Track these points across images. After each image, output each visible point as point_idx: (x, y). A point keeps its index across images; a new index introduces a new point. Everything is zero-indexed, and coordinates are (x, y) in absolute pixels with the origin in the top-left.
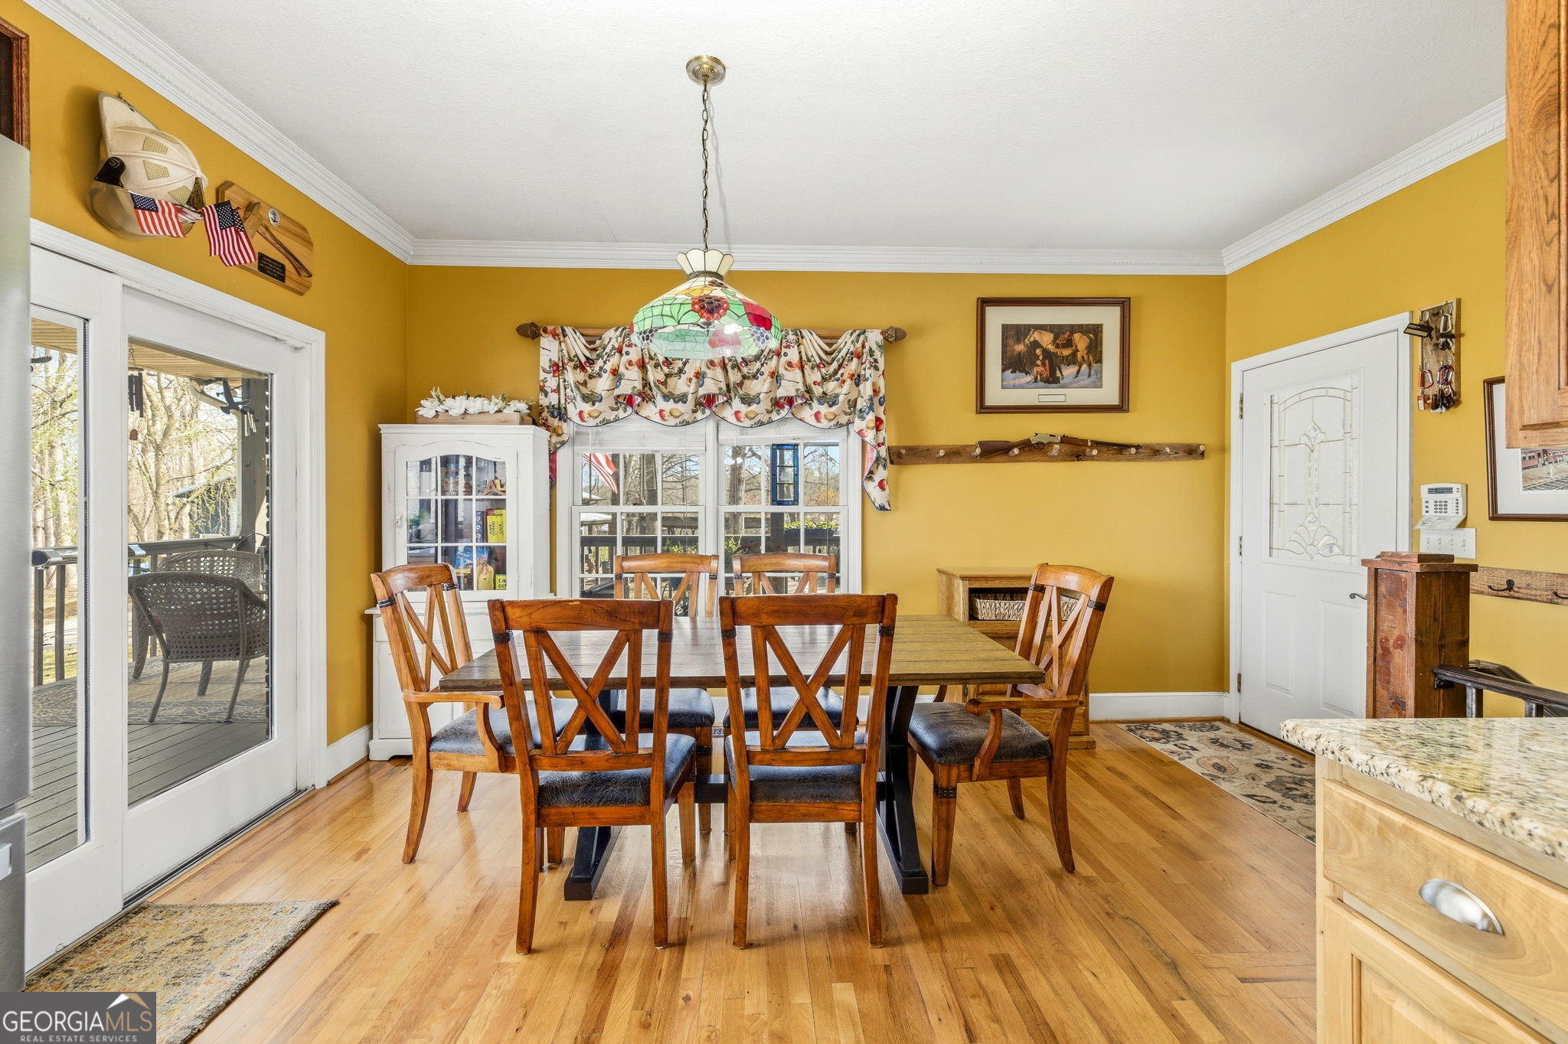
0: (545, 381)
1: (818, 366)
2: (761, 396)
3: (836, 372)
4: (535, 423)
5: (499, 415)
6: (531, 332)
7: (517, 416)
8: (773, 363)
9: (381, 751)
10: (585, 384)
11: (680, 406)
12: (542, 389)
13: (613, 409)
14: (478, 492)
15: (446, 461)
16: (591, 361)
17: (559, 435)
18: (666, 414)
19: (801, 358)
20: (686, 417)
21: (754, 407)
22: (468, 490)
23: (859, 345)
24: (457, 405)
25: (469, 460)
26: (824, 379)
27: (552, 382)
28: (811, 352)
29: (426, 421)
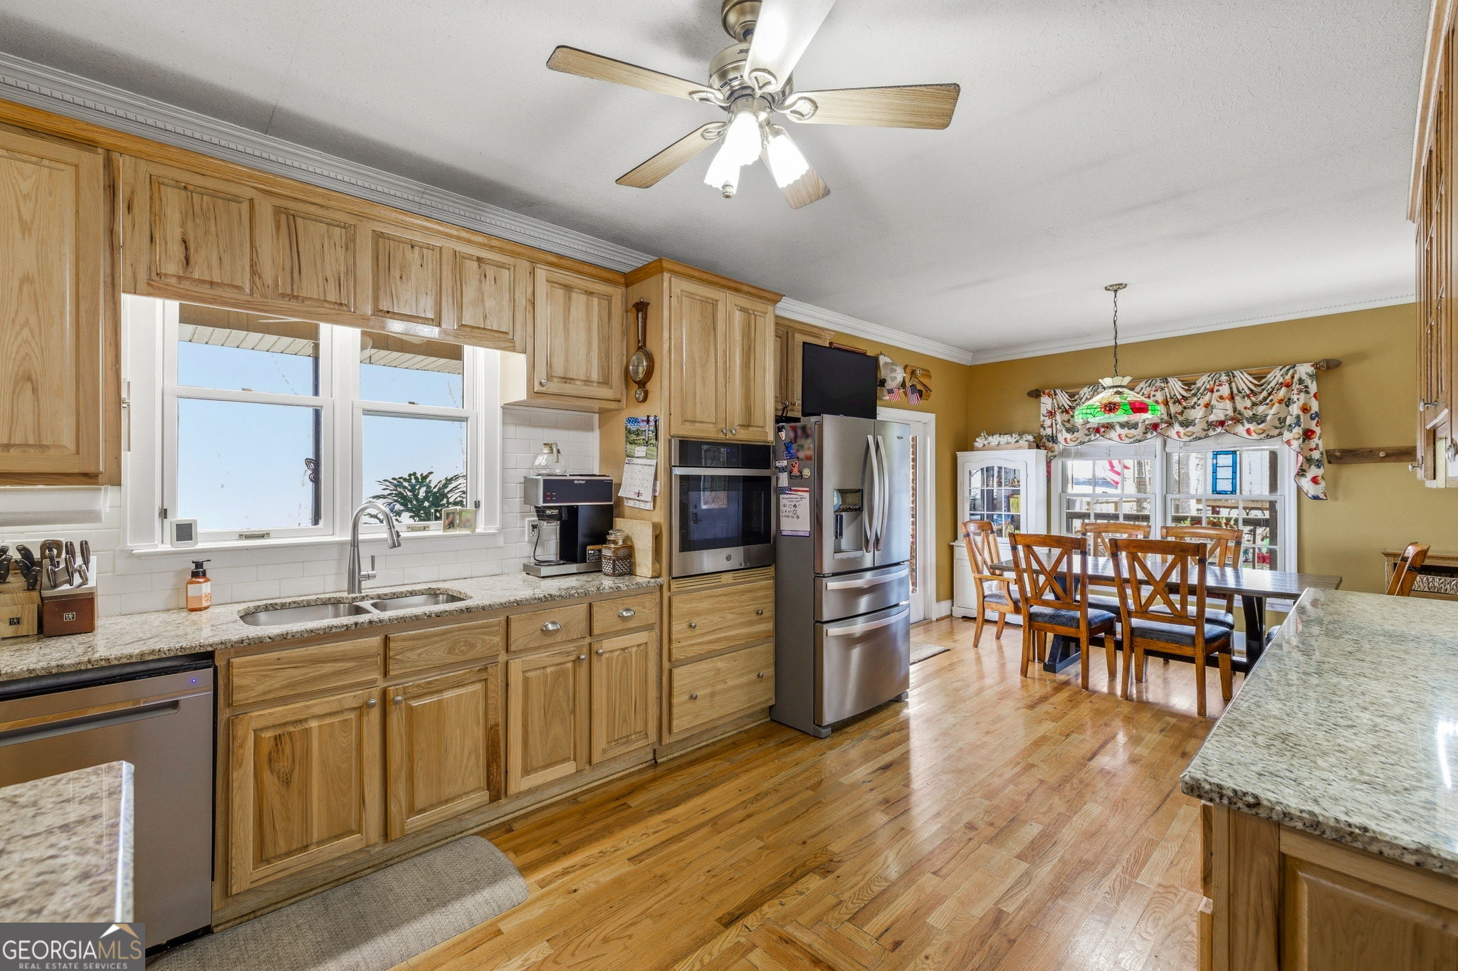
0: (1044, 421)
1: (1248, 396)
2: (1196, 421)
3: (1265, 399)
4: (1038, 447)
5: (1017, 444)
6: (1036, 394)
7: (1026, 444)
8: (1207, 398)
9: (958, 612)
10: (1069, 421)
11: (1133, 431)
12: (1042, 426)
13: (1087, 435)
14: (1005, 485)
15: (988, 469)
16: (1072, 408)
17: (1052, 452)
18: (1123, 436)
19: (1232, 392)
20: (1139, 438)
21: (1191, 428)
22: (1000, 484)
23: (1288, 377)
24: (994, 440)
25: (1000, 468)
26: (1254, 404)
27: (1048, 422)
28: (1242, 386)
29: (979, 450)
